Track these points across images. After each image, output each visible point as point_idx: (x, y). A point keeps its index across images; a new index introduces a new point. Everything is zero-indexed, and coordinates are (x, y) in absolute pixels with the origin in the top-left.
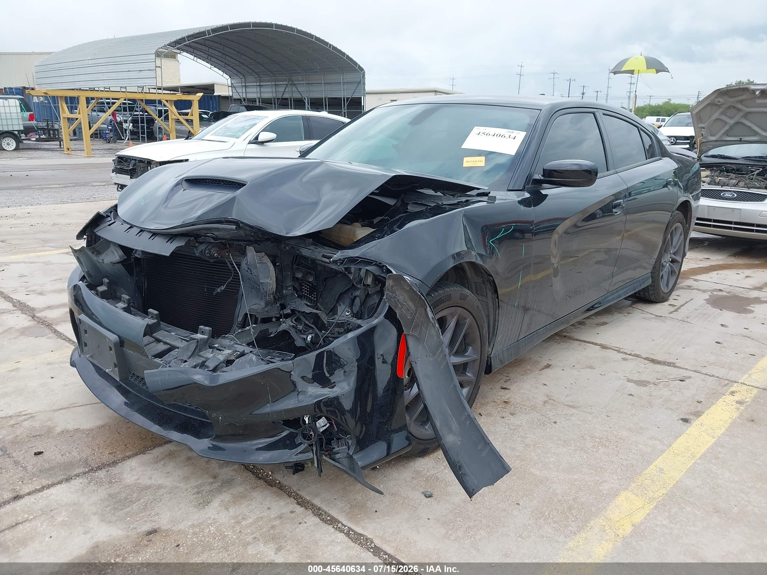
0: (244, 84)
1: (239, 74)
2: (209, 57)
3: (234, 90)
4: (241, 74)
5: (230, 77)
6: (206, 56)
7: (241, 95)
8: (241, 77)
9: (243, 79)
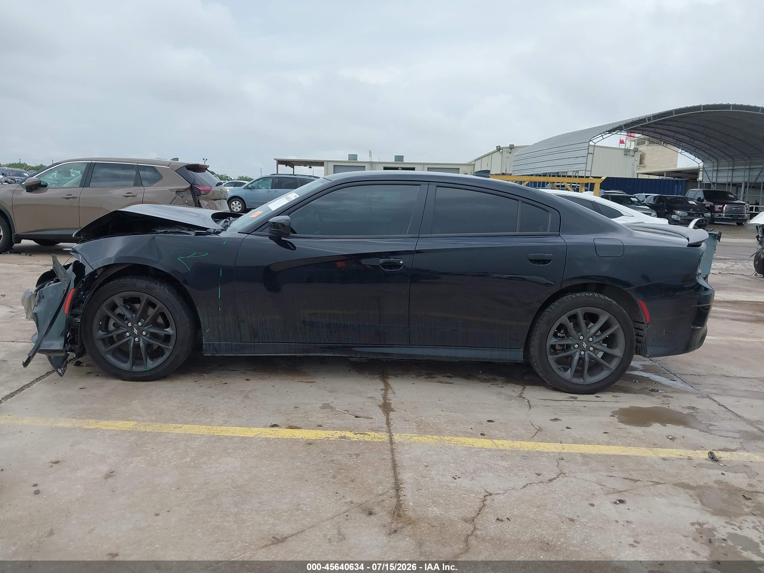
0: (715, 168)
1: (711, 158)
2: (678, 142)
3: (705, 174)
4: (714, 158)
5: (703, 162)
6: (674, 141)
7: (711, 179)
8: (713, 161)
9: (716, 164)
